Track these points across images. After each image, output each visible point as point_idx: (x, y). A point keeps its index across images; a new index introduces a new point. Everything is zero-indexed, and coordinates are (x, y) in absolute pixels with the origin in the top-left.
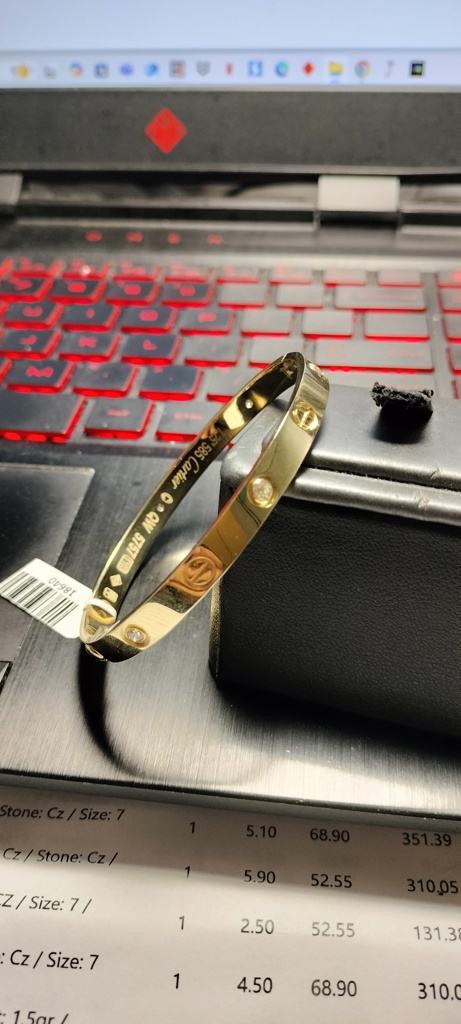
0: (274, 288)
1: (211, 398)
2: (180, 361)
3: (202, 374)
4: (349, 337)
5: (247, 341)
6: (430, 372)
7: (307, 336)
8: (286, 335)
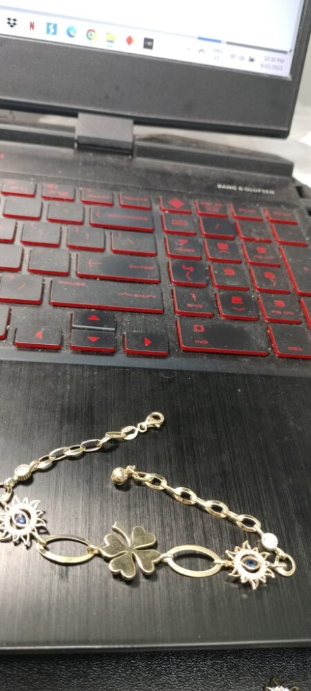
0: (47, 202)
4: (102, 250)
5: (28, 249)
6: (157, 283)
7: (72, 247)
8: (57, 246)
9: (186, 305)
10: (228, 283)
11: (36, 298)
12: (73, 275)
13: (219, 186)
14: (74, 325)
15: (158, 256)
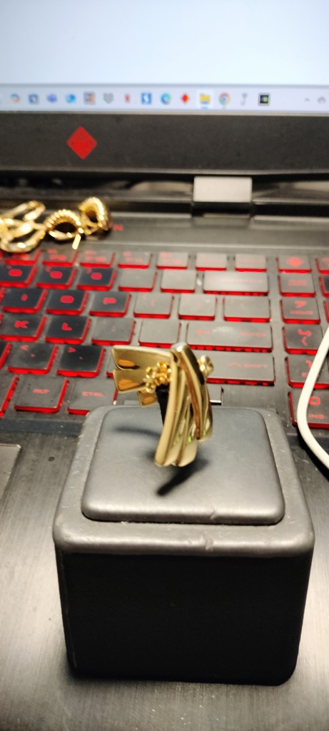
0: (159, 272)
1: (109, 375)
2: (88, 342)
3: (105, 350)
4: (212, 318)
5: (139, 321)
6: (269, 350)
8: (167, 317)
9: (301, 375)
15: (271, 320)
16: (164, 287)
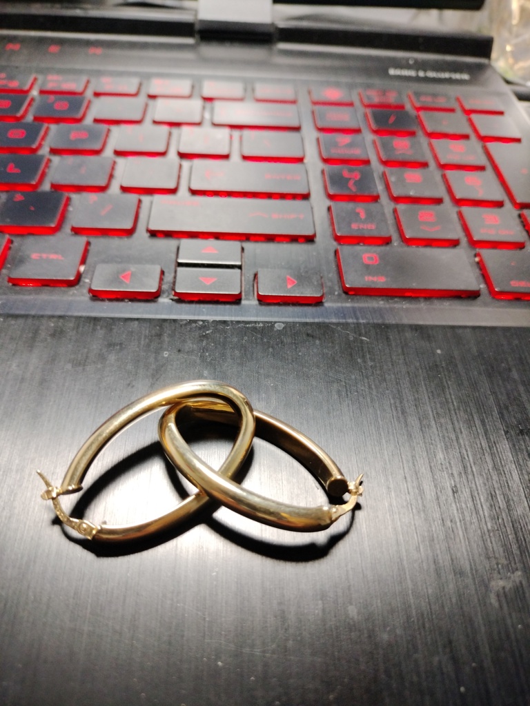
0: (151, 102)
1: (77, 231)
2: (46, 187)
3: (68, 199)
4: (226, 157)
5: (121, 161)
6: (306, 197)
7: (183, 156)
8: (163, 154)
9: (350, 226)
10: (412, 193)
11: (128, 226)
12: (183, 191)
13: (392, 72)
14: (180, 261)
15: (305, 161)
16: (158, 118)
